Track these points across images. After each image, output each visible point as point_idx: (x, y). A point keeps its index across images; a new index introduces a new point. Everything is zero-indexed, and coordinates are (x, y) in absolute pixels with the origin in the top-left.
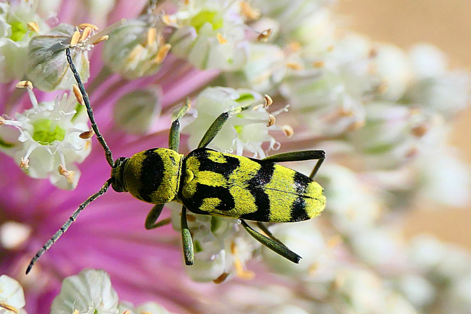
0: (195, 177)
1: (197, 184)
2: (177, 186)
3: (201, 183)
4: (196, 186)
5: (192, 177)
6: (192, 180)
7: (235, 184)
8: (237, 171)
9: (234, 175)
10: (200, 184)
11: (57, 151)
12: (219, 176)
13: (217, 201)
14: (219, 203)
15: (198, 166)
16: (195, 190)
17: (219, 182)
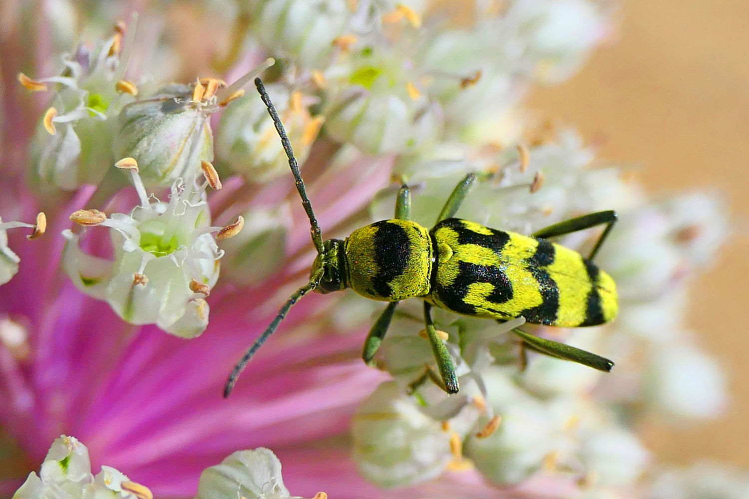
0: (454, 253)
1: (459, 263)
2: (429, 268)
3: (465, 261)
4: (458, 265)
5: (450, 254)
6: (451, 258)
7: (511, 263)
8: (510, 246)
9: (507, 251)
10: (463, 262)
11: (186, 260)
12: (487, 251)
13: (488, 288)
14: (492, 291)
15: (457, 238)
16: (458, 271)
17: (489, 259)
